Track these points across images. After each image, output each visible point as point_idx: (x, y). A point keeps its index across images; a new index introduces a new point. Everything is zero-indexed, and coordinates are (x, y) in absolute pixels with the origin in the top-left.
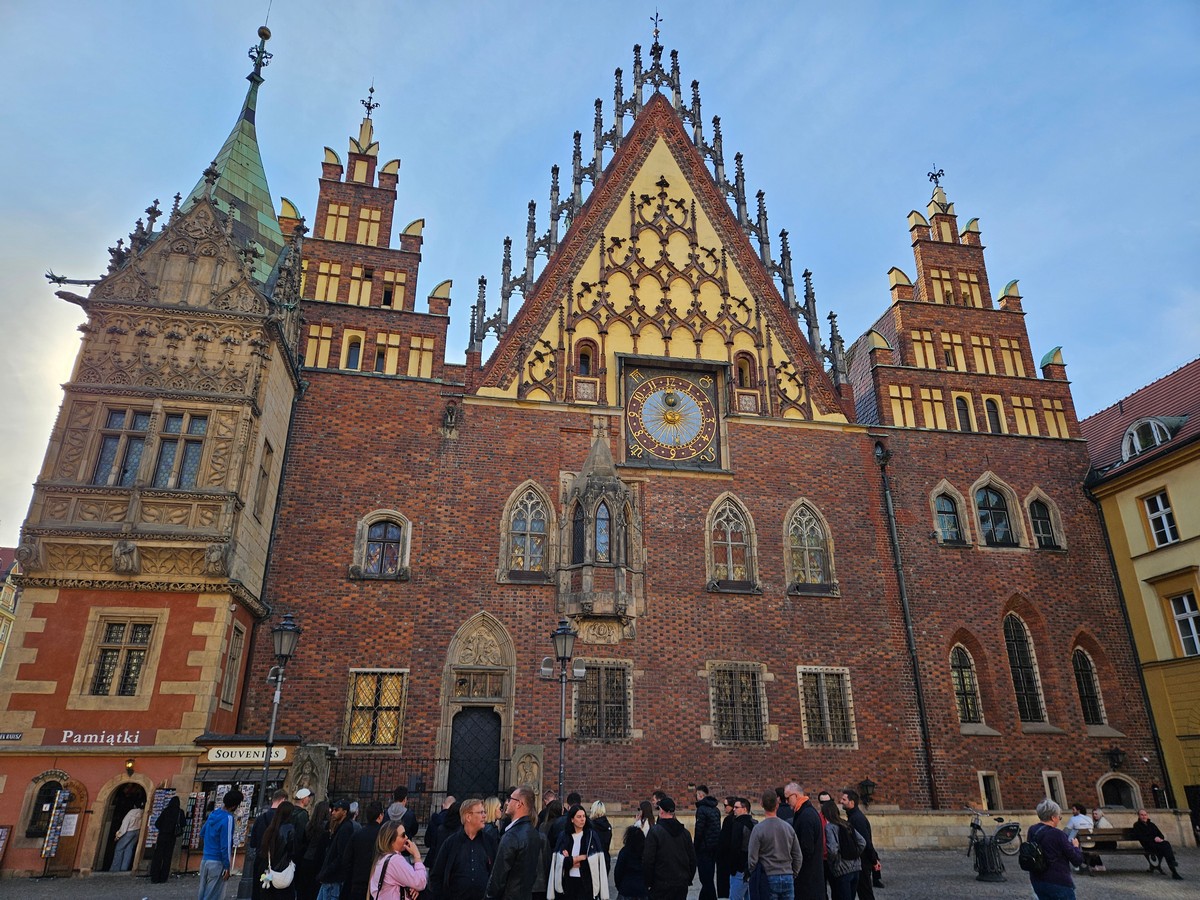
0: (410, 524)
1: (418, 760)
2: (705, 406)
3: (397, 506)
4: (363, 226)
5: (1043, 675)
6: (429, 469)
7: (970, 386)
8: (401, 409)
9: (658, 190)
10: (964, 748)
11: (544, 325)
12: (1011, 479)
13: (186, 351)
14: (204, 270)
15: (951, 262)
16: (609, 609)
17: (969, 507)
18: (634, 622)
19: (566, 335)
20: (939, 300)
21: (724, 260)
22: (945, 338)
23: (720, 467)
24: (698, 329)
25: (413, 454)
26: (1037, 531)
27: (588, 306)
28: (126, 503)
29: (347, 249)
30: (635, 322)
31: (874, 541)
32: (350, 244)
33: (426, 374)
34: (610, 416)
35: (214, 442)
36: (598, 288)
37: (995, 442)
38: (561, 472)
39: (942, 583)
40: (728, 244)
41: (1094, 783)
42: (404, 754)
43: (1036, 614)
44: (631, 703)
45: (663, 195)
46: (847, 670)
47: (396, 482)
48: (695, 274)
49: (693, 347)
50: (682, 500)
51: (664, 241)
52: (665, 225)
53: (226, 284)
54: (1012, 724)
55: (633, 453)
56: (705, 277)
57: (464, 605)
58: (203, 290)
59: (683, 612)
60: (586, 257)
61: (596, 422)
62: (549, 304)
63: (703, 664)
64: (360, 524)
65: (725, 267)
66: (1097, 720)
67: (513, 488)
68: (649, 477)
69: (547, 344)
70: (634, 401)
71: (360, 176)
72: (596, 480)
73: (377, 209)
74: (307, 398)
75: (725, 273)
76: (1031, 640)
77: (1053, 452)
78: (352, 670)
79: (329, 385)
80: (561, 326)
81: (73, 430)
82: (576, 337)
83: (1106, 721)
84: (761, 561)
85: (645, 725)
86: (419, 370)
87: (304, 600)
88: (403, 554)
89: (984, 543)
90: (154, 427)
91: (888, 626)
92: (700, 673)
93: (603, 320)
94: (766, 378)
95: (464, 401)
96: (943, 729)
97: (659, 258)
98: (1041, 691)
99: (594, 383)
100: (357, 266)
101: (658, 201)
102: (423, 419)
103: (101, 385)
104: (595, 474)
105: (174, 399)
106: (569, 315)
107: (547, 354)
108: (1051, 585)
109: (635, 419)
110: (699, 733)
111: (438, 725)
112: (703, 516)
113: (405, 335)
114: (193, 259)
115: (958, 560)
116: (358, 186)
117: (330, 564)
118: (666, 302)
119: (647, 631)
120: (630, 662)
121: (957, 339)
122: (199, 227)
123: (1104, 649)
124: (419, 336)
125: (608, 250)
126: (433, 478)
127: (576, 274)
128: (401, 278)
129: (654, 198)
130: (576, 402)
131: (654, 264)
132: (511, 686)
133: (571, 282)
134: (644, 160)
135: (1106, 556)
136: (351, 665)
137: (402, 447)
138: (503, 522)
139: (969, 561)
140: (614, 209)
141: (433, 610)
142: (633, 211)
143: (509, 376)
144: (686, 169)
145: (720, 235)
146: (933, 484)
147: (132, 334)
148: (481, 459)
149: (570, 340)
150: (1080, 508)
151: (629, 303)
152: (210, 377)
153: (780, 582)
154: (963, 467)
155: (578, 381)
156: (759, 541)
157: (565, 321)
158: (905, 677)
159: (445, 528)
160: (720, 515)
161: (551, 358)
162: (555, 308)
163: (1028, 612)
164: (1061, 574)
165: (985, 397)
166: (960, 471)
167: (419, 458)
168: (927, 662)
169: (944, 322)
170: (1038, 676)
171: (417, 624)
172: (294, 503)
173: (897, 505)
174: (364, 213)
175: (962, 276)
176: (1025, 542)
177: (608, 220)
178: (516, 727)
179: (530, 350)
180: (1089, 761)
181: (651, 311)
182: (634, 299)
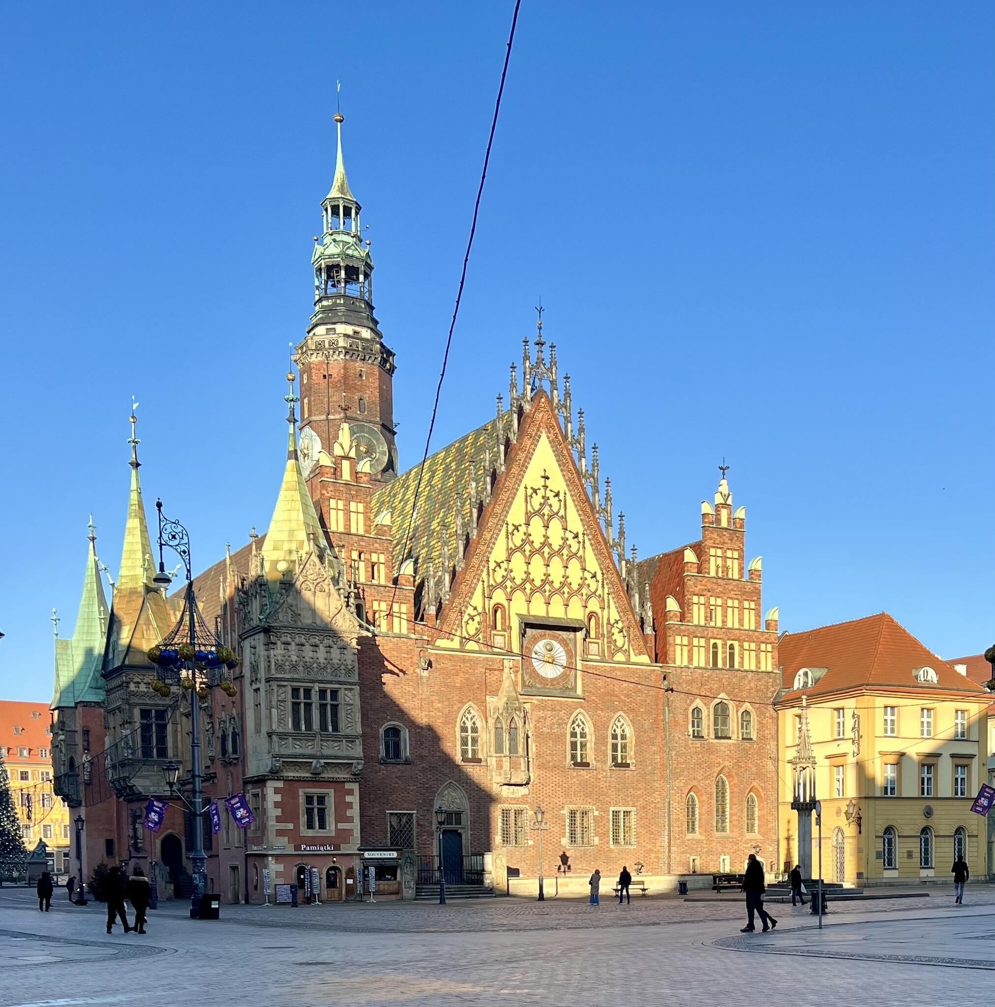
0: (407, 730)
2: (569, 651)
3: (399, 719)
4: (353, 517)
5: (731, 808)
6: (414, 696)
7: (722, 636)
8: (394, 656)
9: (543, 482)
10: (686, 846)
11: (473, 593)
12: (734, 698)
13: (322, 654)
15: (724, 542)
17: (708, 715)
19: (487, 602)
20: (712, 572)
21: (584, 542)
22: (712, 601)
23: (576, 692)
24: (566, 595)
25: (404, 687)
26: (742, 728)
27: (499, 580)
28: (312, 740)
29: (346, 537)
30: (528, 591)
31: (656, 737)
32: (348, 534)
33: (404, 631)
34: (514, 660)
35: (345, 706)
36: (506, 565)
37: (730, 674)
38: (488, 697)
39: (688, 761)
40: (586, 527)
43: (734, 777)
45: (546, 487)
46: (634, 809)
48: (565, 553)
49: (564, 609)
50: (555, 714)
51: (546, 526)
52: (547, 513)
54: (712, 834)
55: (527, 683)
56: (572, 555)
59: (554, 780)
60: (496, 539)
61: (506, 664)
63: (564, 807)
64: (380, 731)
65: (584, 547)
67: (460, 708)
68: (537, 700)
69: (475, 609)
73: (361, 503)
75: (584, 552)
76: (728, 790)
80: (484, 594)
83: (756, 831)
84: (596, 750)
86: (400, 628)
88: (405, 748)
89: (714, 737)
90: (315, 698)
91: (657, 785)
92: (563, 812)
93: (509, 590)
94: (605, 632)
96: (678, 837)
97: (543, 540)
98: (728, 817)
99: (504, 636)
100: (354, 550)
101: (543, 492)
102: (408, 663)
105: (321, 683)
106: (489, 586)
107: (476, 616)
108: (744, 761)
110: (560, 842)
112: (566, 724)
113: (388, 602)
115: (699, 748)
117: (368, 754)
118: (547, 575)
119: (535, 790)
121: (719, 602)
122: (313, 572)
123: (763, 795)
124: (397, 603)
125: (511, 534)
126: (416, 702)
127: (490, 553)
128: (382, 559)
129: (540, 489)
130: (494, 649)
131: (540, 545)
132: (466, 819)
133: (488, 560)
134: (533, 454)
135: (776, 743)
136: (387, 809)
138: (457, 729)
139: (704, 748)
140: (513, 498)
142: (526, 501)
143: (453, 631)
144: (561, 462)
145: (582, 520)
146: (692, 702)
148: (442, 689)
149: (489, 605)
150: (767, 715)
151: (524, 576)
152: (336, 669)
153: (605, 762)
154: (710, 691)
155: (495, 635)
156: (596, 739)
157: (486, 590)
158: (662, 812)
161: (477, 619)
163: (730, 775)
164: (750, 754)
165: (729, 643)
166: (707, 694)
167: (408, 689)
169: (712, 590)
171: (417, 787)
173: (671, 715)
174: (353, 506)
175: (730, 554)
176: (735, 736)
177: (510, 507)
179: (465, 612)
180: (744, 851)
181: (538, 583)
182: (528, 573)
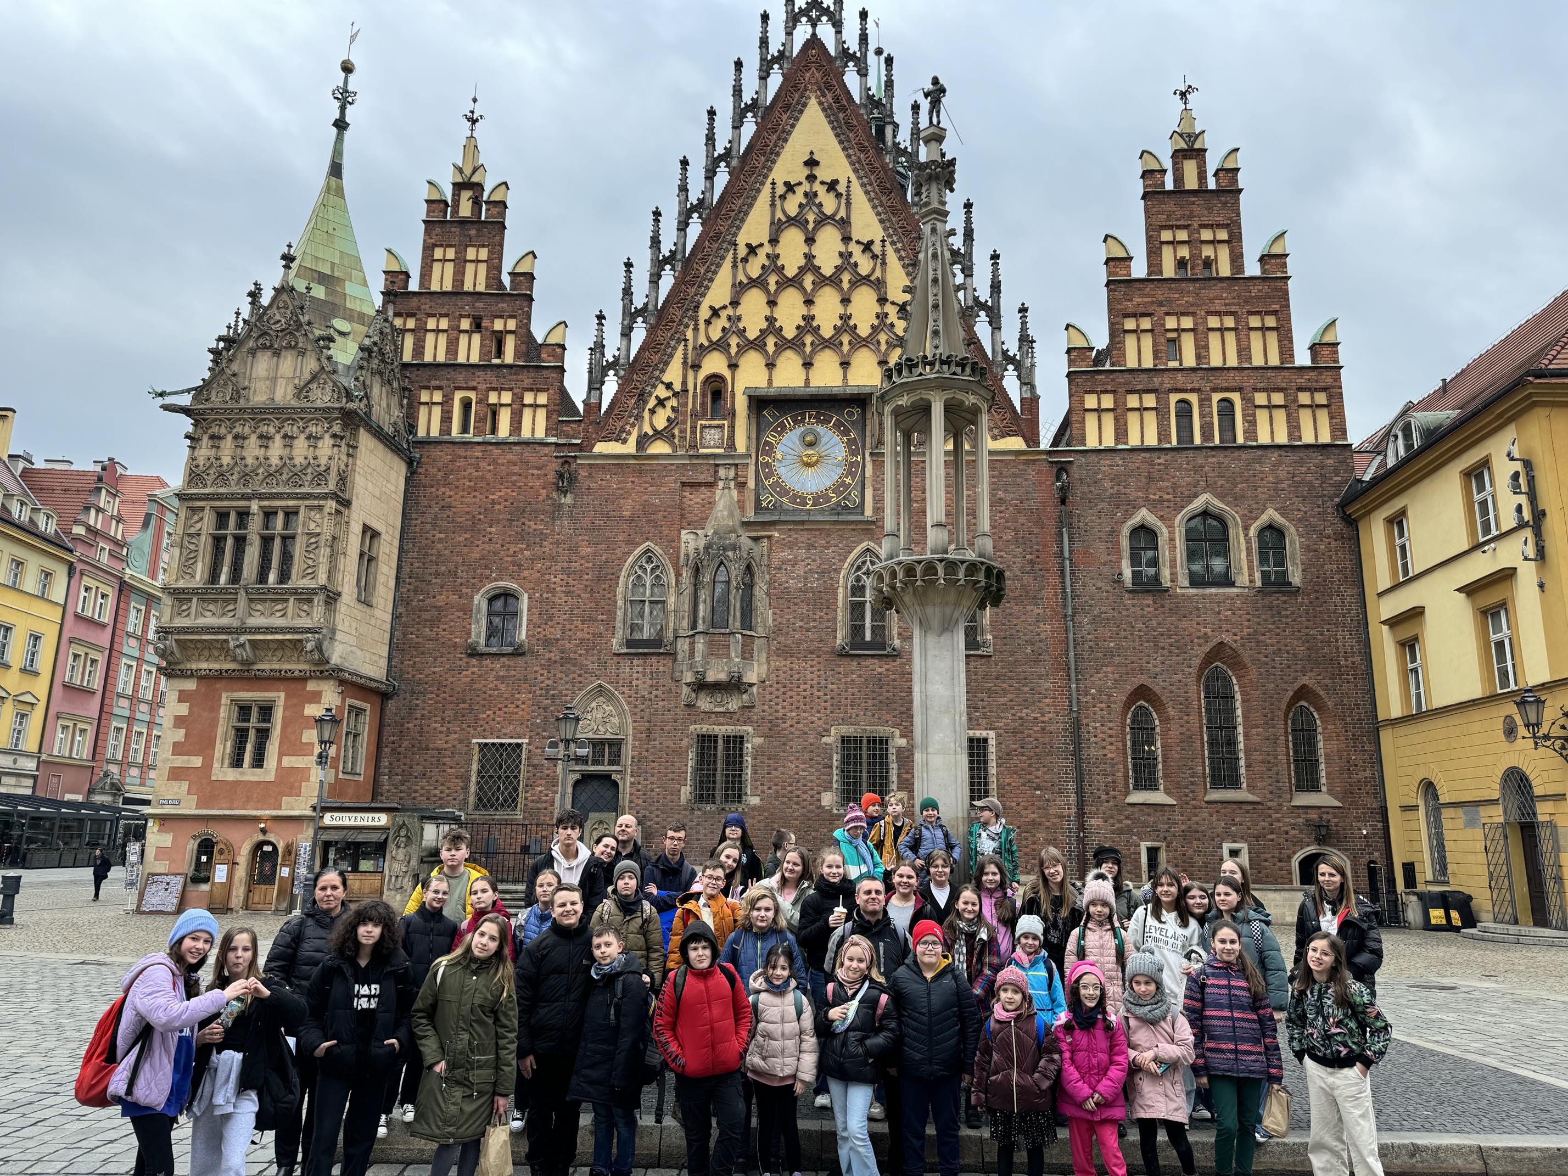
0: (526, 596)
1: (537, 825)
2: (851, 442)
3: (512, 577)
4: (470, 268)
5: (1246, 736)
6: (543, 537)
7: (1196, 385)
8: (514, 474)
9: (806, 172)
10: (1127, 818)
11: (667, 364)
12: (1236, 501)
13: (276, 450)
14: (288, 364)
15: (1191, 217)
16: (723, 677)
17: (1172, 540)
18: (755, 689)
19: (691, 374)
20: (1169, 270)
21: (884, 255)
22: (1171, 323)
23: (863, 513)
24: (846, 348)
25: (527, 523)
26: (1263, 564)
27: (716, 334)
28: (235, 601)
29: (454, 298)
30: (771, 348)
31: (1042, 588)
32: (457, 293)
33: (540, 433)
34: (736, 465)
35: (305, 538)
36: (730, 311)
37: (1221, 456)
38: (683, 532)
39: (1123, 634)
40: (891, 231)
41: (1290, 857)
42: (524, 819)
43: (1245, 667)
44: (749, 771)
45: (811, 178)
46: (992, 734)
47: (511, 552)
48: (846, 277)
49: (839, 372)
50: (814, 554)
51: (810, 240)
52: (811, 217)
53: (307, 376)
54: (1193, 792)
55: (764, 504)
56: (860, 280)
57: (580, 676)
58: (287, 384)
59: (809, 677)
60: (715, 273)
61: (722, 472)
62: (671, 339)
63: (828, 730)
64: (477, 598)
65: (884, 263)
66: (1313, 786)
67: (630, 553)
68: (779, 531)
69: (669, 386)
70: (767, 443)
71: (466, 210)
72: (715, 540)
73: (483, 246)
74: (420, 470)
75: (884, 271)
76: (1238, 696)
77: (1301, 462)
78: (474, 741)
79: (442, 455)
80: (685, 363)
81: (189, 535)
82: (702, 375)
85: (763, 792)
86: (533, 429)
87: (427, 676)
88: (521, 626)
89: (1186, 583)
90: (255, 526)
91: (1048, 685)
92: (825, 740)
93: (734, 350)
95: (579, 461)
96: (1104, 797)
97: (802, 262)
98: (1242, 755)
99: (720, 427)
100: (465, 316)
101: (806, 187)
102: (538, 484)
103: (207, 491)
104: (715, 533)
105: (267, 499)
106: (695, 348)
107: (669, 398)
108: (1270, 631)
109: (768, 465)
110: (819, 800)
111: (556, 792)
112: (837, 571)
113: (516, 391)
114: (277, 354)
115: (1148, 606)
116: (463, 222)
117: (450, 640)
118: (808, 319)
119: (768, 697)
120: (750, 729)
121: (1187, 322)
122: (280, 318)
123: (1331, 705)
124: (532, 390)
125: (742, 260)
126: (547, 547)
127: (703, 295)
128: (512, 325)
129: (800, 184)
130: (702, 451)
131: (796, 271)
132: (628, 753)
133: (697, 307)
134: (789, 133)
135: (1355, 591)
136: (474, 737)
137: (517, 514)
138: (620, 590)
139: (1162, 606)
140: (751, 206)
141: (550, 682)
142: (773, 205)
143: (628, 427)
144: (842, 137)
145: (881, 221)
146: (1128, 516)
147: (230, 437)
148: (597, 522)
149: (696, 378)
150: (1329, 532)
151: (764, 325)
152: (297, 476)
154: (1170, 490)
155: (704, 427)
157: (690, 356)
158: (1062, 742)
159: (560, 598)
160: (859, 568)
161: (674, 402)
162: (679, 341)
163: (1236, 663)
164: (1287, 617)
165: (1216, 397)
166: (1166, 497)
167: (534, 527)
168: (1093, 724)
169: (1169, 302)
170: (1241, 738)
171: (535, 696)
172: (412, 580)
173: (1075, 544)
174: (471, 253)
175: (1206, 235)
176: (1243, 579)
177: (743, 221)
178: (631, 794)
179: (650, 394)
180: (1287, 833)
181: (790, 333)
182: (771, 320)
